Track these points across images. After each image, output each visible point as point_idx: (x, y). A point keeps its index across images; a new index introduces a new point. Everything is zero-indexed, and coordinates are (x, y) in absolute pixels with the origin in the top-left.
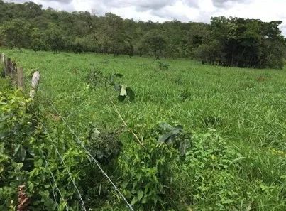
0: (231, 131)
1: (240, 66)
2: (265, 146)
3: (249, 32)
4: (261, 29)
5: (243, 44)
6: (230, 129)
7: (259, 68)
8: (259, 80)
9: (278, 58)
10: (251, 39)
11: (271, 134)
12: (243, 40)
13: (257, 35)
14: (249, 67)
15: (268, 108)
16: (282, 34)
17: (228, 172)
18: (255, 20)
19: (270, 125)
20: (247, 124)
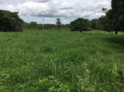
0: (3, 63)
1: (4, 31)
2: (20, 65)
3: (6, 16)
4: (11, 15)
5: (4, 21)
6: (2, 62)
7: (13, 32)
8: (13, 37)
9: (20, 27)
10: (7, 19)
11: (22, 60)
12: (3, 19)
13: (10, 18)
14: (9, 32)
15: (19, 49)
16: (20, 18)
17: (3, 86)
18: (8, 11)
19: (21, 56)
20: (11, 58)
